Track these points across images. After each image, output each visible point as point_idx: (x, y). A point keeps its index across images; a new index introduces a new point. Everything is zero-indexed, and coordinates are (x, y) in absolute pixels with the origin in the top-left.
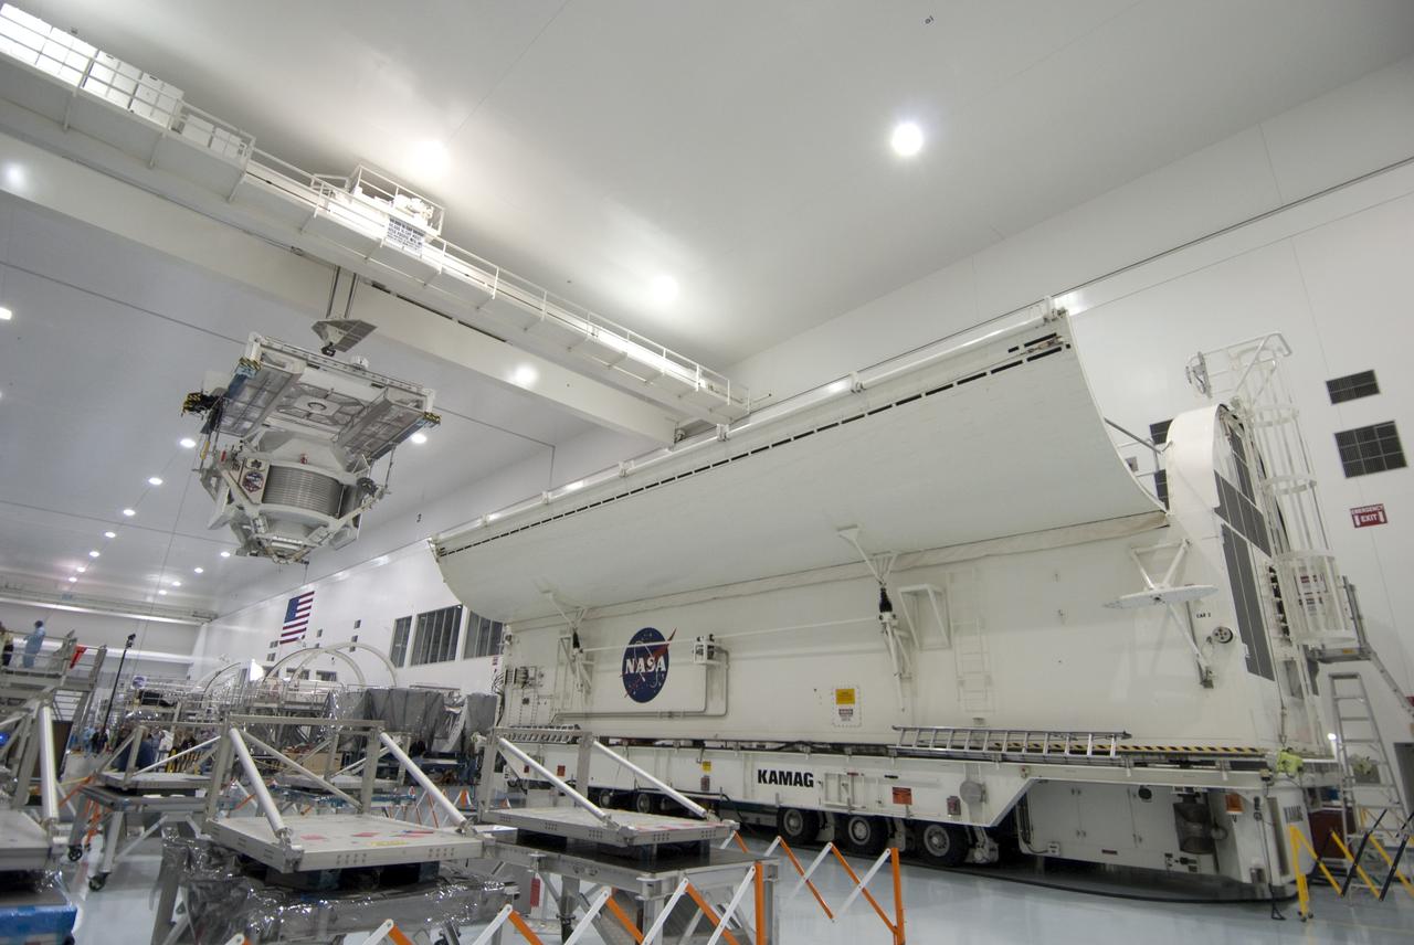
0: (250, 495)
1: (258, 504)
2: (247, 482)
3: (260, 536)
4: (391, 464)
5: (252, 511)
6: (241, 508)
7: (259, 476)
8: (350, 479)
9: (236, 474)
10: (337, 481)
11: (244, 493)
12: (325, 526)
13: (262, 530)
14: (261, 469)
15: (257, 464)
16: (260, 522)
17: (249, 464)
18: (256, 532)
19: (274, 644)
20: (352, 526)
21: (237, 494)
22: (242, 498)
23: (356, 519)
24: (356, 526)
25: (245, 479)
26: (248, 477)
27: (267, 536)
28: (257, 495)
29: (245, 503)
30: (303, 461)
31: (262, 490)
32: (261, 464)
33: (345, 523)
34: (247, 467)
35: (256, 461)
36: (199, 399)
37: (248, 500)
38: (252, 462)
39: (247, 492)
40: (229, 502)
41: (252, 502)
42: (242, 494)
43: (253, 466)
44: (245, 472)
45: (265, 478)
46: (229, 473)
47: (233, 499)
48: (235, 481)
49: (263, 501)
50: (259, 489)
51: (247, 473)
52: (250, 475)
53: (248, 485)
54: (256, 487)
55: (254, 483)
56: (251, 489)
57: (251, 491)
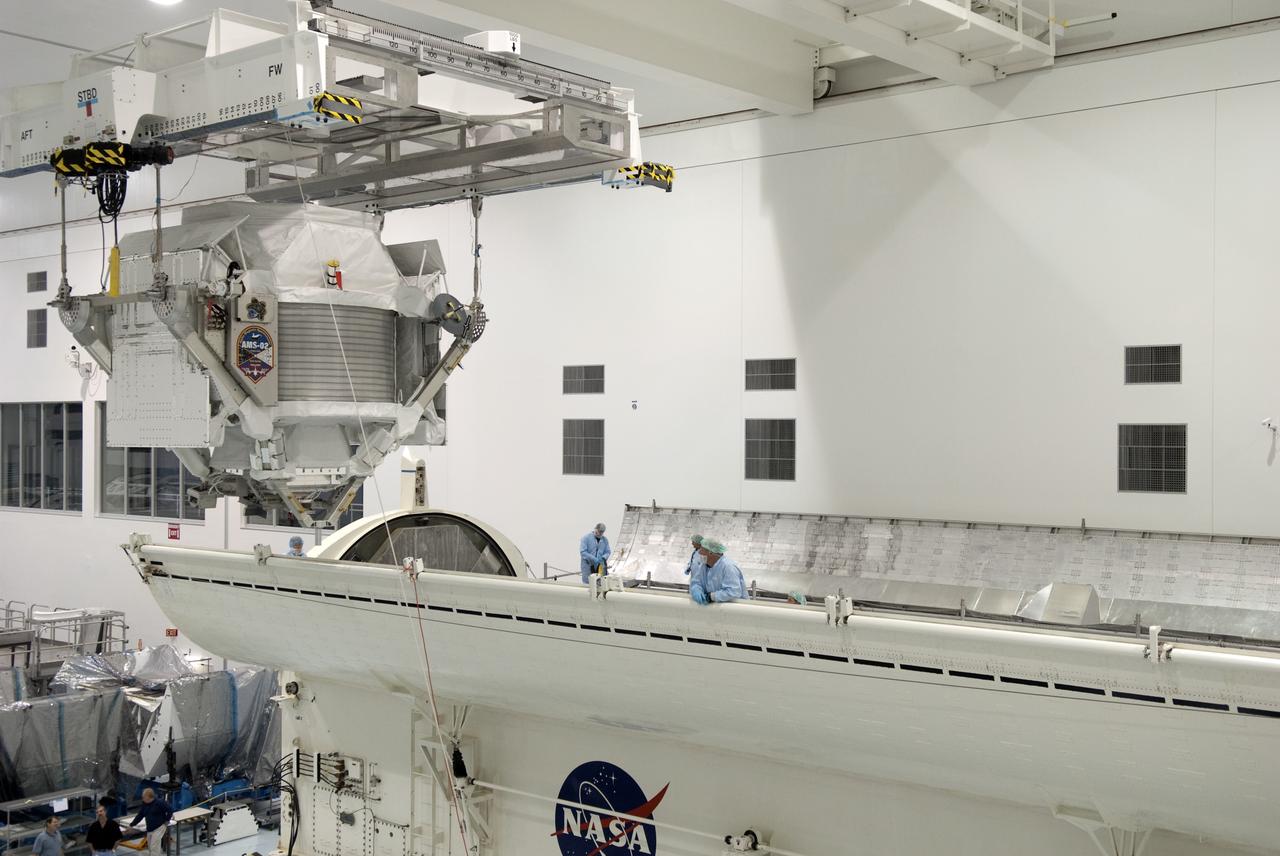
0: (257, 387)
1: (269, 406)
2: (246, 356)
3: (274, 475)
4: (478, 247)
5: (257, 423)
6: (236, 421)
7: (264, 338)
9: (215, 338)
10: (395, 314)
11: (239, 383)
12: (390, 429)
13: (279, 462)
14: (267, 318)
15: (257, 308)
16: (277, 447)
17: (243, 313)
18: (266, 467)
20: (434, 415)
21: (226, 391)
22: (237, 395)
23: (438, 398)
24: (441, 413)
25: (241, 350)
27: (289, 471)
28: (266, 387)
29: (246, 409)
31: (275, 371)
32: (263, 305)
33: (421, 412)
34: (239, 320)
35: (255, 301)
36: (123, 160)
37: (248, 400)
38: (249, 307)
39: (248, 381)
40: (214, 413)
41: (257, 403)
42: (238, 388)
43: (251, 315)
44: (237, 329)
45: (275, 338)
46: (202, 339)
47: (220, 403)
48: (218, 359)
49: (280, 398)
50: (270, 368)
51: (242, 334)
52: (247, 337)
53: (247, 365)
54: (264, 365)
55: (259, 356)
56: (255, 373)
57: (255, 378)
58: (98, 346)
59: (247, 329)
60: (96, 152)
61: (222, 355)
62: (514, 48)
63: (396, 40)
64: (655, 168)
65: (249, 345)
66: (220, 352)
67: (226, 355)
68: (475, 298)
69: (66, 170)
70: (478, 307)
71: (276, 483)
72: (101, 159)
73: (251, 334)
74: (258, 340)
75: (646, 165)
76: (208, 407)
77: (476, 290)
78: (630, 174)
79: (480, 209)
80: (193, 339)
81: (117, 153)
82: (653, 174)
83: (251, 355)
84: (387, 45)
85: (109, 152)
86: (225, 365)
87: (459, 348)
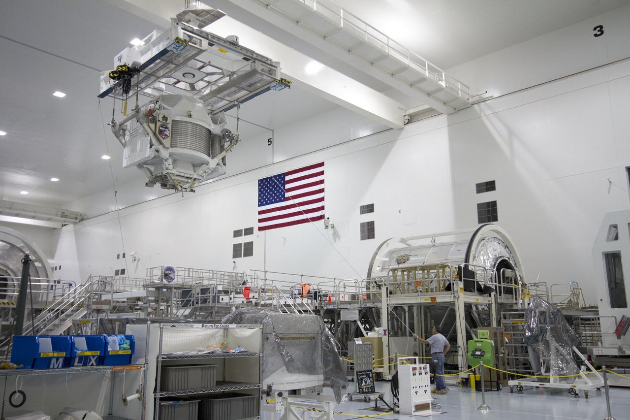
0: (164, 141)
1: (168, 148)
2: (161, 132)
3: (169, 171)
4: (238, 118)
5: (164, 153)
6: (157, 151)
7: (166, 128)
8: (216, 129)
9: (152, 126)
10: (209, 131)
11: (158, 139)
12: (207, 165)
13: (171, 167)
14: (168, 122)
15: (165, 118)
16: (170, 161)
17: (161, 119)
18: (167, 169)
20: (222, 164)
21: (154, 141)
22: (158, 143)
23: (223, 159)
24: (225, 164)
25: (159, 130)
26: (161, 128)
27: (174, 171)
28: (167, 142)
29: (160, 147)
30: (190, 116)
31: (170, 138)
32: (167, 118)
33: (218, 162)
34: (159, 121)
35: (164, 116)
36: (127, 69)
37: (161, 145)
38: (162, 117)
39: (161, 139)
40: (151, 148)
41: (164, 147)
42: (158, 141)
43: (163, 120)
44: (159, 124)
45: (170, 129)
46: (148, 125)
47: (153, 145)
48: (153, 132)
49: (171, 147)
50: (168, 137)
52: (162, 126)
53: (161, 134)
54: (166, 135)
55: (165, 132)
57: (164, 138)
59: (162, 124)
60: (120, 68)
61: (154, 130)
64: (284, 80)
66: (154, 129)
67: (155, 131)
68: (237, 132)
69: (113, 76)
70: (238, 135)
71: (169, 175)
74: (165, 128)
75: (281, 79)
76: (149, 145)
77: (237, 130)
80: (145, 125)
81: (126, 67)
86: (155, 134)
87: (231, 146)
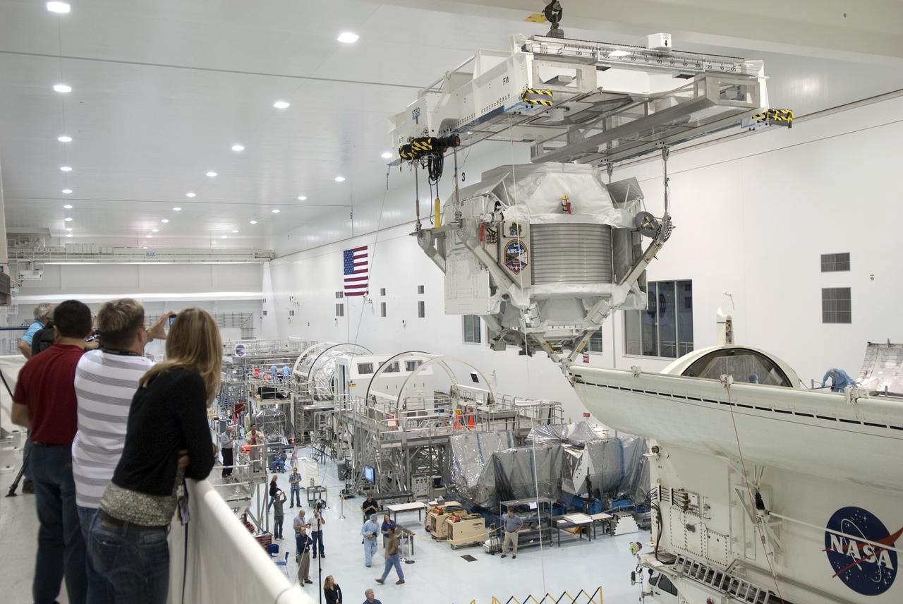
1: (526, 288)
3: (534, 330)
4: (667, 180)
5: (521, 300)
6: (506, 296)
7: (521, 247)
8: (622, 219)
9: (492, 248)
10: (609, 227)
11: (507, 275)
12: (608, 300)
13: (536, 323)
14: (522, 234)
15: (516, 229)
16: (531, 312)
17: (507, 232)
18: (528, 326)
19: (339, 295)
20: (638, 291)
21: (499, 279)
22: (507, 282)
23: (641, 280)
25: (507, 255)
28: (525, 276)
29: (512, 290)
30: (566, 206)
31: (529, 267)
32: (520, 226)
33: (629, 289)
34: (505, 236)
35: (514, 224)
36: (431, 147)
37: (513, 284)
38: (510, 229)
39: (511, 273)
40: (493, 293)
41: (518, 286)
42: (506, 277)
43: (512, 233)
44: (504, 242)
45: (528, 247)
46: (484, 249)
47: (496, 287)
48: (494, 260)
49: (533, 283)
50: (526, 265)
51: (507, 245)
53: (511, 264)
54: (522, 263)
55: (518, 258)
56: (516, 268)
57: (517, 272)
58: (438, 257)
59: (509, 242)
60: (418, 144)
61: (496, 258)
62: (666, 44)
63: (580, 50)
64: (777, 112)
65: (512, 251)
66: (495, 256)
67: (499, 258)
68: (666, 213)
69: (406, 156)
70: (667, 219)
71: (536, 335)
72: (419, 148)
73: (513, 244)
74: (518, 248)
75: (770, 111)
76: (489, 290)
77: (666, 208)
78: (759, 119)
79: (667, 155)
80: (478, 250)
81: (427, 143)
82: (776, 117)
83: (513, 258)
84: (574, 54)
85: (424, 143)
86: (498, 264)
87: (655, 246)
